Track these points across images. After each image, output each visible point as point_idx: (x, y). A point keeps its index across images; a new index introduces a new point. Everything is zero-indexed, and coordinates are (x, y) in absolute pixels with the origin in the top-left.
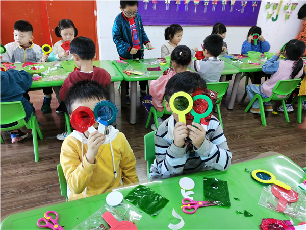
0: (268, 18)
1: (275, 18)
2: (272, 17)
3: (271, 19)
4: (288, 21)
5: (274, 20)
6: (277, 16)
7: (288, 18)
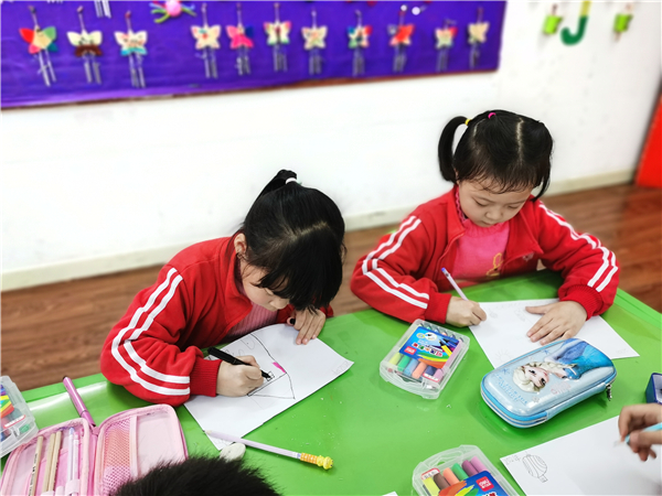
0: (546, 34)
1: (574, 30)
2: (562, 26)
3: (558, 38)
4: (625, 36)
5: (569, 39)
6: (583, 22)
7: (626, 27)
